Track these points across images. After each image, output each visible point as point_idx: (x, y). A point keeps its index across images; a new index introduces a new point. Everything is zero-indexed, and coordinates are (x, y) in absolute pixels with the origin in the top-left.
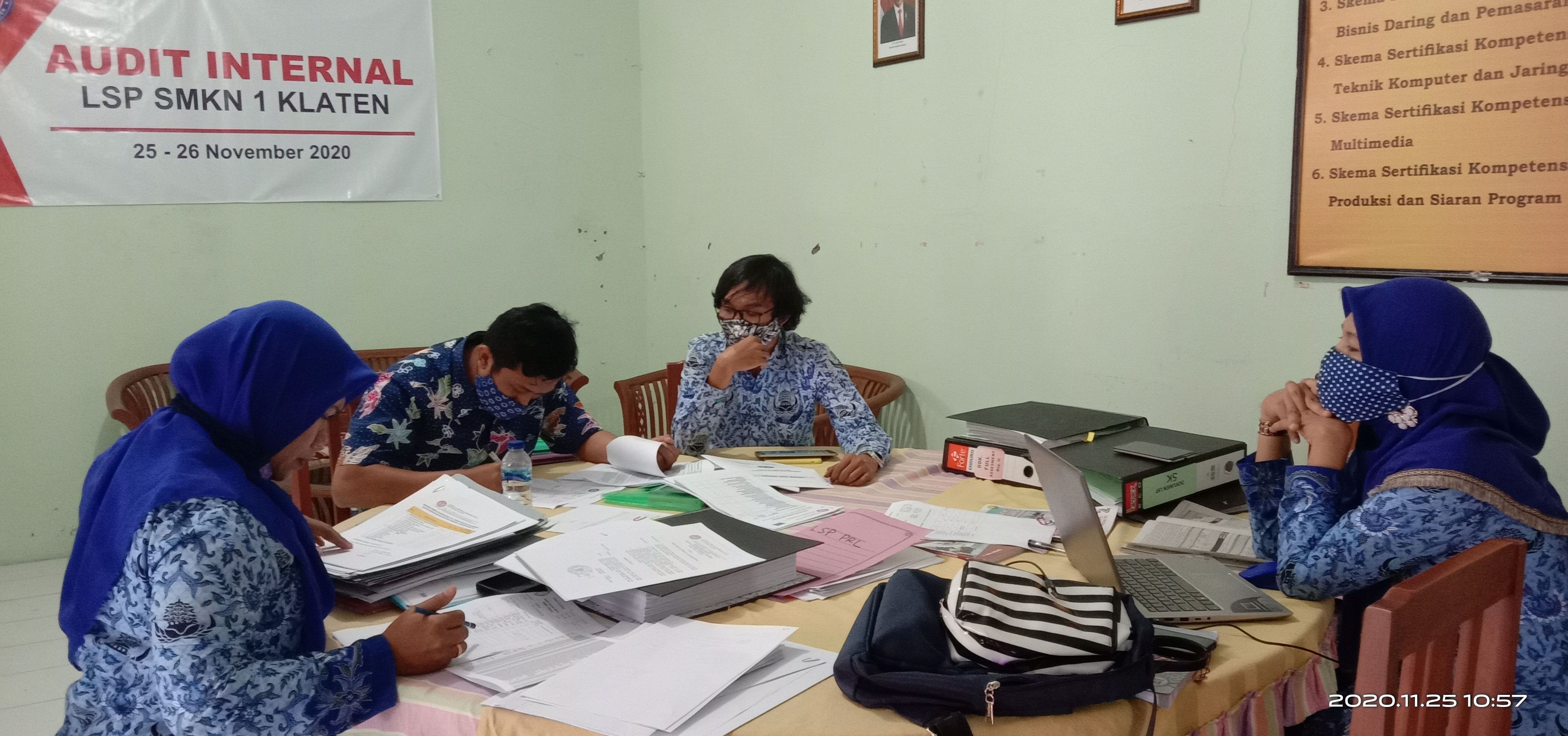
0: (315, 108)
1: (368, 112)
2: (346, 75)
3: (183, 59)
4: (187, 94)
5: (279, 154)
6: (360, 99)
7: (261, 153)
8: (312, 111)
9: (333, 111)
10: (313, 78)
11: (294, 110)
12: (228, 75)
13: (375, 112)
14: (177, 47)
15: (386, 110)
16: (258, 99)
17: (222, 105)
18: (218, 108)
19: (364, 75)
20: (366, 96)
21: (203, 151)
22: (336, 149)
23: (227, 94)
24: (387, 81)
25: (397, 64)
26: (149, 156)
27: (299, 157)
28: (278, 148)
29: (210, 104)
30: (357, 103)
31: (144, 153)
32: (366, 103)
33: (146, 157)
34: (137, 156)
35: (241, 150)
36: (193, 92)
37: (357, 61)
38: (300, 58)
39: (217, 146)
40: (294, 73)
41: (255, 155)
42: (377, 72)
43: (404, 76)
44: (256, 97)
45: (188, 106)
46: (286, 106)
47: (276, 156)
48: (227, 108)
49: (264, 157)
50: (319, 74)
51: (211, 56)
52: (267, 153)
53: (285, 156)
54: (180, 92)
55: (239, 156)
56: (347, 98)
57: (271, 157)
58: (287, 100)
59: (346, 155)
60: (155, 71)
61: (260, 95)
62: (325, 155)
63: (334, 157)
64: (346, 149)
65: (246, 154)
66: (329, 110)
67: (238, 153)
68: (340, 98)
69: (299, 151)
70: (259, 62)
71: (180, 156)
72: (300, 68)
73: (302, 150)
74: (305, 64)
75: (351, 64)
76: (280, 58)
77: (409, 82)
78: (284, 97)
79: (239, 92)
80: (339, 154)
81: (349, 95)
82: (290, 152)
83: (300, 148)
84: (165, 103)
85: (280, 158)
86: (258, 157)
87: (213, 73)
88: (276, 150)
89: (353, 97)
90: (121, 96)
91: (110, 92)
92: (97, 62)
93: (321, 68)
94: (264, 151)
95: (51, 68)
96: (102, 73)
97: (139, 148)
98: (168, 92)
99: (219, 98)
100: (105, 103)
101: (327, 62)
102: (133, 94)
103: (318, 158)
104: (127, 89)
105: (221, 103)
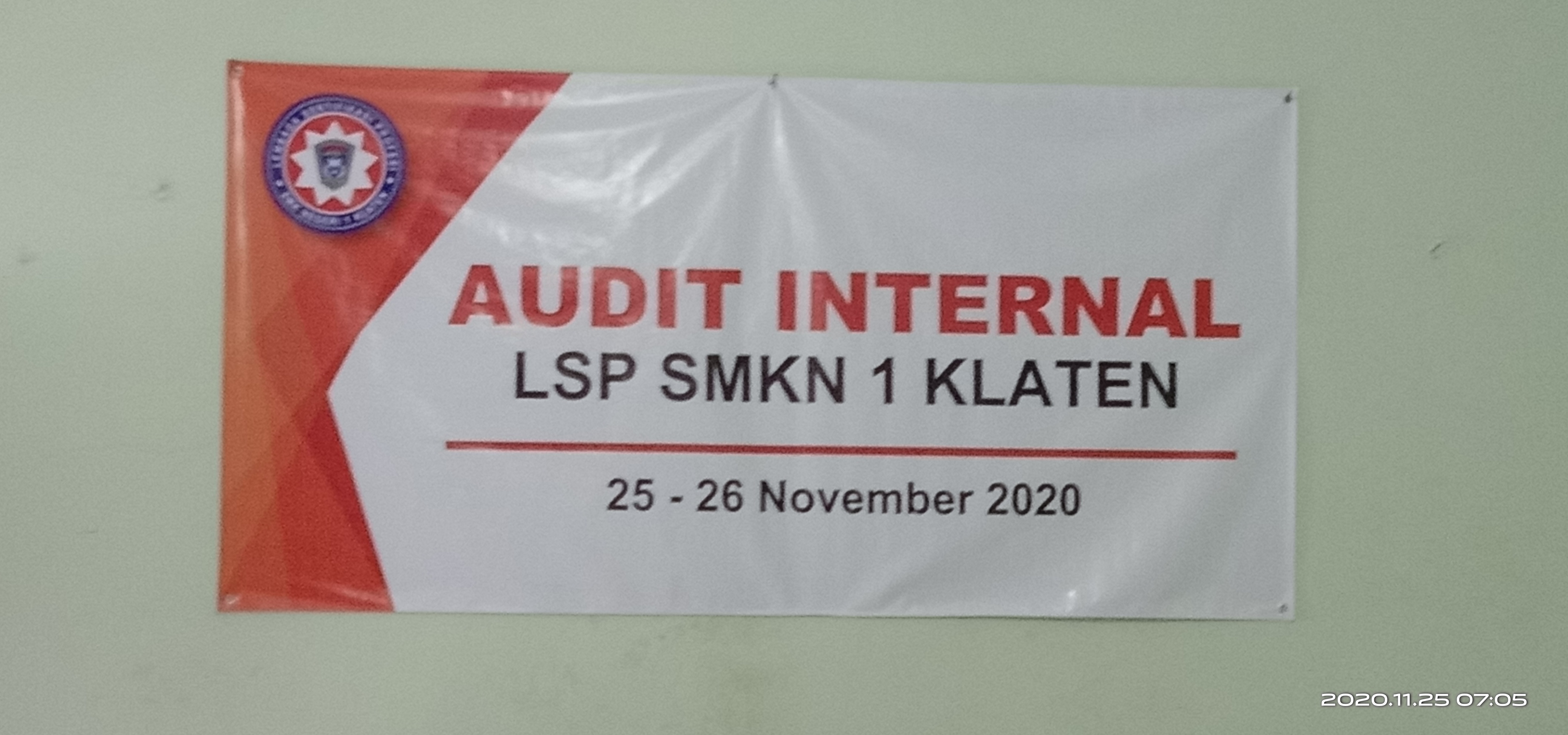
0: (1008, 396)
1: (1127, 404)
2: (1084, 319)
3: (728, 289)
4: (728, 368)
5: (919, 502)
6: (1112, 374)
7: (878, 499)
8: (999, 402)
9: (1047, 402)
10: (1007, 326)
11: (959, 399)
12: (819, 323)
13: (1145, 403)
14: (716, 263)
15: (1170, 399)
16: (882, 375)
17: (801, 390)
18: (793, 397)
19: (1125, 315)
20: (1126, 365)
21: (751, 493)
22: (1047, 493)
23: (814, 366)
24: (1177, 331)
25: (1203, 289)
26: (637, 506)
27: (962, 510)
28: (916, 490)
29: (776, 388)
30: (1104, 384)
31: (628, 499)
32: (1125, 383)
33: (632, 510)
34: (613, 506)
35: (836, 494)
36: (743, 362)
37: (1111, 286)
38: (980, 281)
39: (782, 484)
40: (964, 314)
41: (865, 504)
42: (1156, 309)
43: (1218, 317)
44: (877, 371)
45: (728, 395)
46: (942, 391)
47: (911, 509)
48: (812, 399)
49: (885, 510)
50: (1021, 318)
51: (787, 281)
52: (892, 499)
53: (931, 510)
54: (714, 361)
55: (828, 508)
56: (1081, 371)
57: (899, 510)
58: (945, 378)
59: (1070, 506)
60: (667, 317)
61: (886, 367)
62: (1022, 506)
63: (1041, 511)
64: (1071, 493)
65: (846, 502)
66: (1038, 398)
67: (828, 498)
68: (1066, 371)
69: (964, 496)
70: (888, 293)
71: (702, 507)
72: (978, 303)
73: (970, 494)
74: (991, 293)
75: (1096, 293)
76: (935, 282)
77: (1232, 331)
78: (939, 372)
79: (840, 361)
80: (1055, 505)
81: (1087, 365)
82: (943, 498)
83: (967, 491)
84: (680, 387)
85: (923, 511)
86: (871, 510)
87: (787, 320)
88: (912, 495)
89: (1095, 370)
90: (593, 372)
91: (572, 364)
92: (549, 301)
93: (1026, 302)
94: (886, 496)
95: (459, 316)
96: (557, 324)
97: (618, 487)
98: (690, 362)
99: (797, 376)
100: (559, 388)
101: (1042, 289)
102: (617, 367)
103: (1004, 512)
104: (606, 358)
105: (800, 386)
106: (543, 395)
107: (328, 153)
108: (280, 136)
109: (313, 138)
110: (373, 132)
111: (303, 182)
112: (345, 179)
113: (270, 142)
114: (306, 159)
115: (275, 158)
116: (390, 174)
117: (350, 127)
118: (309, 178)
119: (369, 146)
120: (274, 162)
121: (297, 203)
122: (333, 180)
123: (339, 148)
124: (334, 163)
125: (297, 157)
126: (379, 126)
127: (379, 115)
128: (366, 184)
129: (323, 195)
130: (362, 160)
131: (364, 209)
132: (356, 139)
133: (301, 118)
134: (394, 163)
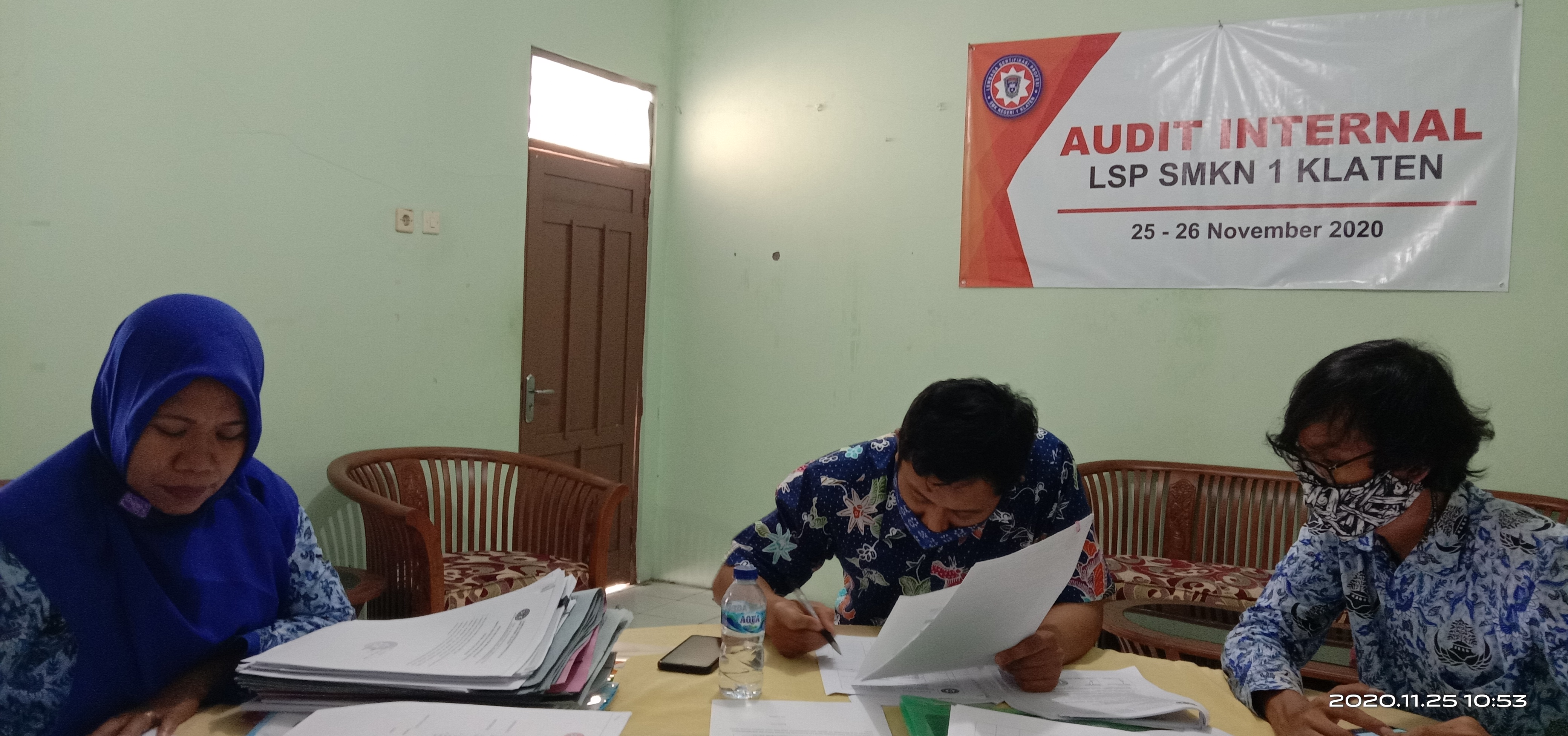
0: (1343, 176)
1: (1412, 177)
2: (1388, 133)
3: (1195, 130)
4: (1194, 169)
5: (1292, 232)
6: (1404, 162)
7: (1270, 231)
8: (1339, 179)
9: (1365, 178)
10: (1344, 140)
11: (1315, 179)
12: (1241, 143)
13: (1422, 177)
14: (1190, 118)
15: (1437, 174)
16: (1274, 168)
18: (1227, 182)
19: (1412, 131)
20: (1413, 157)
21: (1203, 230)
22: (1364, 225)
23: (1238, 166)
24: (1443, 137)
25: (1460, 113)
26: (1146, 237)
27: (1315, 235)
29: (1218, 178)
30: (1399, 167)
31: (1143, 233)
32: (1412, 167)
33: (1143, 239)
34: (1135, 237)
35: (1248, 228)
36: (1201, 166)
37: (1404, 115)
38: (1329, 117)
39: (1220, 225)
41: (1263, 234)
42: (1431, 126)
43: (1469, 128)
44: (1271, 167)
45: (1193, 182)
46: (1306, 176)
47: (1288, 235)
48: (1236, 181)
49: (1274, 236)
50: (1352, 136)
51: (1226, 124)
52: (1278, 231)
53: (1298, 236)
54: (1187, 166)
55: (1243, 236)
56: (1386, 162)
57: (1281, 236)
58: (1309, 168)
59: (1377, 232)
60: (1163, 146)
61: (1277, 164)
62: (1349, 232)
63: (1360, 235)
64: (1377, 225)
65: (1253, 233)
66: (1360, 177)
67: (1244, 231)
68: (1377, 162)
69: (1316, 228)
70: (1278, 127)
71: (1179, 236)
72: (1329, 129)
73: (1320, 227)
74: (1336, 124)
75: (1396, 119)
76: (1305, 120)
77: (1477, 136)
78: (1305, 164)
79: (1252, 163)
80: (1368, 231)
81: (1390, 158)
82: (1306, 229)
83: (1318, 225)
84: (1169, 179)
85: (1294, 236)
86: (1266, 236)
87: (1224, 145)
88: (1288, 228)
89: (1394, 160)
90: (1127, 174)
91: (1117, 171)
92: (1107, 142)
93: (1355, 127)
94: (1274, 229)
95: (1065, 152)
96: (1112, 152)
97: (1137, 228)
98: (1175, 167)
99: (1230, 172)
100: (1111, 183)
101: (1365, 120)
102: (1139, 171)
103: (1339, 236)
104: (1133, 167)
105: (1231, 177)
106: (1103, 186)
107: (1009, 82)
108: (990, 76)
109: (1004, 76)
110: (1030, 70)
111: (998, 97)
112: (1017, 94)
113: (985, 80)
114: (1000, 86)
115: (988, 86)
116: (1035, 88)
117: (1018, 69)
118: (1002, 94)
119: (1027, 76)
120: (986, 88)
121: (996, 105)
122: (1011, 93)
123: (1014, 79)
124: (1013, 86)
125: (996, 85)
126: (1032, 67)
127: (1031, 62)
128: (1026, 94)
129: (1007, 100)
130: (1024, 83)
131: (1025, 106)
132: (1022, 74)
133: (999, 67)
134: (1037, 83)
